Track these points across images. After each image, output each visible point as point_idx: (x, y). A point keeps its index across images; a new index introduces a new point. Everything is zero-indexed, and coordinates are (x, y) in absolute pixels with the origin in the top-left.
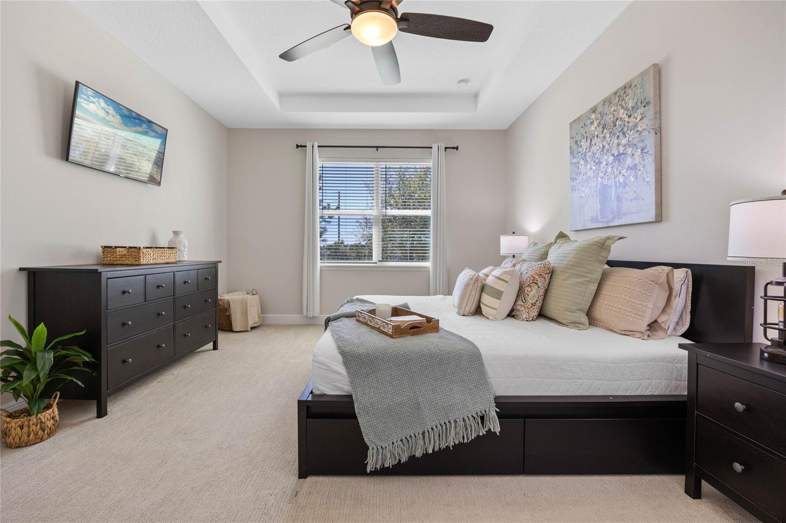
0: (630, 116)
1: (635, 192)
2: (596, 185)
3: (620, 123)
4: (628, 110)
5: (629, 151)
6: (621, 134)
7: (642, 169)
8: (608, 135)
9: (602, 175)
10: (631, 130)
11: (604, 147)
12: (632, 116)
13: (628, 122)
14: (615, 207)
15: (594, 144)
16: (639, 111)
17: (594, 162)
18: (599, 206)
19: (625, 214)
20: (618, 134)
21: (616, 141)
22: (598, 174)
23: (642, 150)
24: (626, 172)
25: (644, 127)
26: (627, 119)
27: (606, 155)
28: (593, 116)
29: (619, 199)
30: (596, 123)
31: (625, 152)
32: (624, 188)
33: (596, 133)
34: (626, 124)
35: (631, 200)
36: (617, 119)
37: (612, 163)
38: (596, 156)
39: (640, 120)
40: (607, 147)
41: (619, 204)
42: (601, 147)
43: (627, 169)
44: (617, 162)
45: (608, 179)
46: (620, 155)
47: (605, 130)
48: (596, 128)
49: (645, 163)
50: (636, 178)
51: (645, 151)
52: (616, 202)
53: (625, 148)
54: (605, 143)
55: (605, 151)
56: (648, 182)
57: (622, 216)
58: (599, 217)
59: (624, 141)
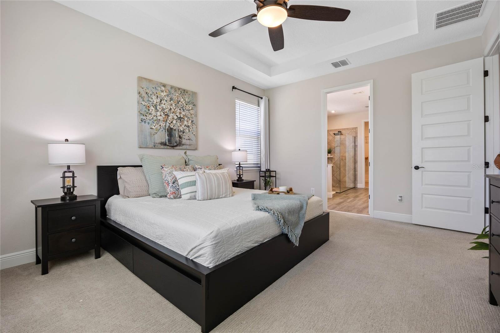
0: (186, 104)
1: (188, 137)
2: (165, 126)
3: (182, 104)
4: (186, 101)
5: (186, 119)
6: (182, 109)
7: (192, 128)
8: (174, 105)
9: (170, 122)
10: (187, 111)
11: (171, 109)
12: (188, 105)
13: (186, 106)
14: (178, 141)
15: (163, 103)
16: (191, 105)
17: (164, 113)
18: (167, 138)
19: (183, 145)
20: (180, 108)
21: (179, 110)
22: (167, 121)
23: (192, 121)
24: (184, 127)
25: (193, 113)
26: (185, 104)
27: (173, 113)
28: (163, 88)
29: (180, 137)
30: (165, 94)
31: (184, 118)
32: (183, 133)
33: (165, 99)
34: (185, 106)
35: (187, 139)
36: (180, 101)
37: (176, 119)
38: (165, 111)
39: (191, 109)
40: (173, 110)
41: (180, 139)
42: (169, 108)
43: (185, 126)
44: (179, 120)
45: (174, 126)
46: (180, 117)
47: (172, 101)
48: (165, 96)
49: (193, 127)
50: (189, 131)
51: (193, 122)
52: (178, 138)
53: (184, 117)
54: (172, 108)
55: (172, 112)
56: (194, 135)
57: (182, 145)
58: (167, 143)
59: (183, 113)
